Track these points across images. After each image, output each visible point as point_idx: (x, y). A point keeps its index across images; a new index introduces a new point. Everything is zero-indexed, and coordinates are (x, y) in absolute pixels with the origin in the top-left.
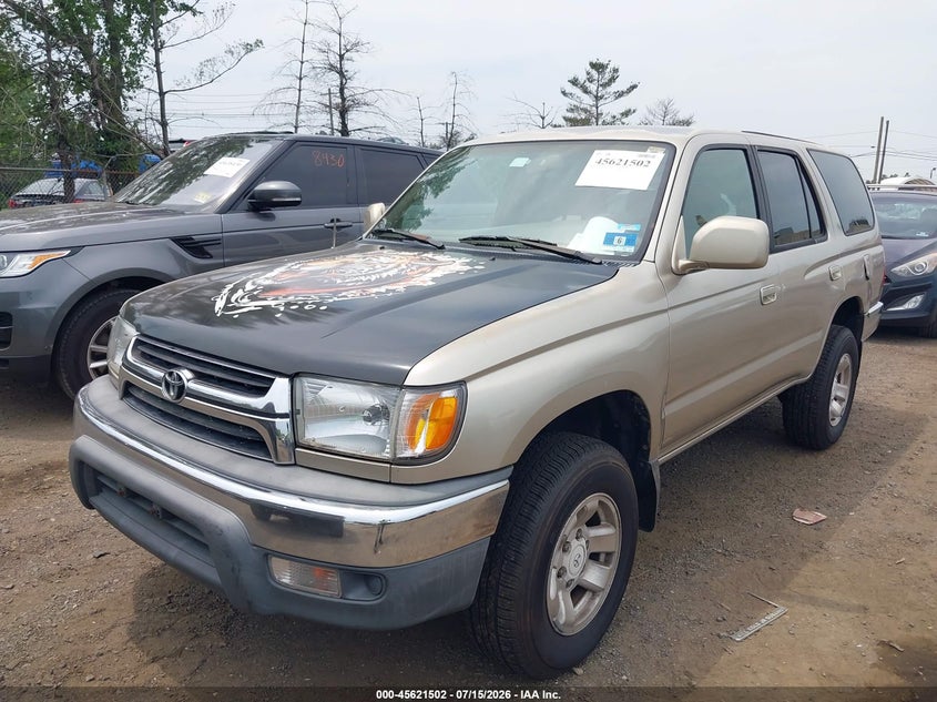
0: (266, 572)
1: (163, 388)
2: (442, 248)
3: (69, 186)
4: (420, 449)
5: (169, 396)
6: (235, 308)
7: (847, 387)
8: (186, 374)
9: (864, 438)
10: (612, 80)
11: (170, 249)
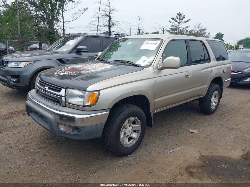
0: (58, 127)
1: (43, 91)
2: (109, 62)
3: (41, 46)
4: (89, 104)
5: (43, 92)
6: (58, 74)
7: (217, 99)
8: (47, 88)
9: (222, 112)
10: (183, 18)
11: (56, 62)
